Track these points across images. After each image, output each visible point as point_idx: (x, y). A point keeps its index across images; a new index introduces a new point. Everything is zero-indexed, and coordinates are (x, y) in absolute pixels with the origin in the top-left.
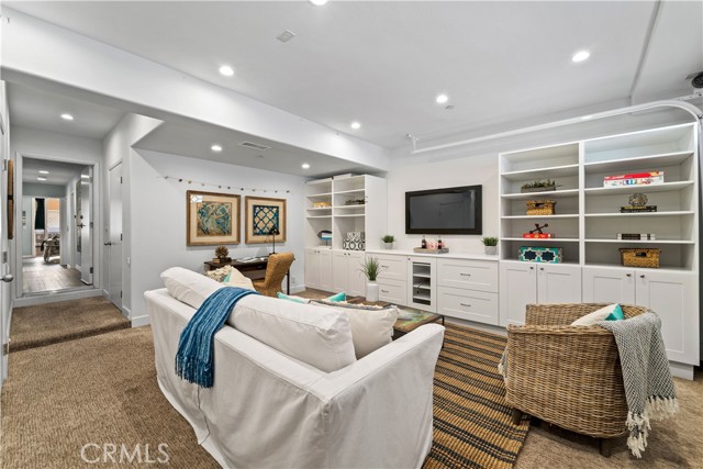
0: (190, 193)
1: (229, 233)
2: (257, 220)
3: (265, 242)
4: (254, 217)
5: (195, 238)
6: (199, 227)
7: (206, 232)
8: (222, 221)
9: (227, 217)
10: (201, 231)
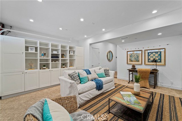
0: (127, 52)
1: (138, 61)
2: (150, 57)
3: (153, 65)
4: (148, 56)
5: (129, 62)
6: (130, 60)
7: (132, 61)
8: (136, 58)
9: (138, 57)
10: (130, 61)
